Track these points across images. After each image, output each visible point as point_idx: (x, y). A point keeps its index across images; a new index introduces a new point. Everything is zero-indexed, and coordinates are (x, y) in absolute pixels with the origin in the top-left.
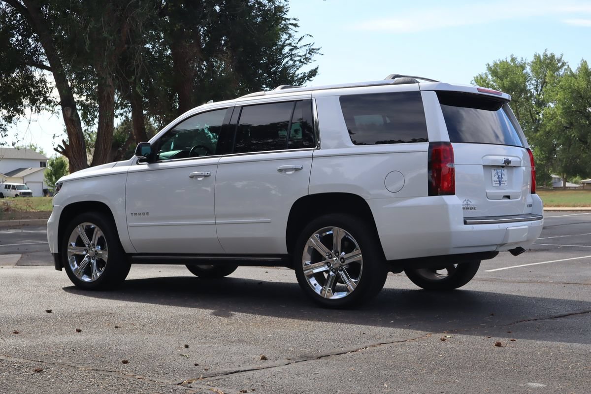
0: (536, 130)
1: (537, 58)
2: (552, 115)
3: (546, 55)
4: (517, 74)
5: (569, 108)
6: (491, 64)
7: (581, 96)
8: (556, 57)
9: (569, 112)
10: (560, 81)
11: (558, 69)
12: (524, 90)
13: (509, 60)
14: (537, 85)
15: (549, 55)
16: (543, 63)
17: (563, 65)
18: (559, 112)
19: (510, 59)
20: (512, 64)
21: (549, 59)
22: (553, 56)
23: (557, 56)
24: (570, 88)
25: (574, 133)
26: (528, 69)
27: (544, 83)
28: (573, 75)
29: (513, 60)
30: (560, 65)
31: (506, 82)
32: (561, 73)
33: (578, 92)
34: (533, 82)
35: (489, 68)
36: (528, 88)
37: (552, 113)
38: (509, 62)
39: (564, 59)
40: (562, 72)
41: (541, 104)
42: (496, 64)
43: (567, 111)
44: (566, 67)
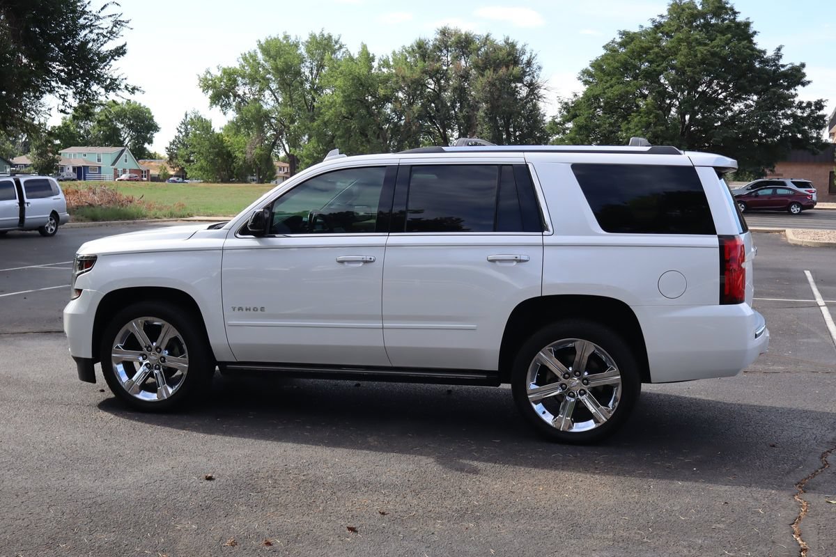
0: (313, 120)
1: (313, 37)
2: (332, 103)
3: (323, 35)
4: (291, 54)
5: (349, 96)
6: (263, 41)
7: (361, 84)
8: (333, 37)
9: (349, 101)
10: (339, 66)
11: (334, 52)
12: (298, 73)
13: (281, 37)
14: (312, 69)
15: (326, 36)
16: (320, 43)
17: (341, 47)
18: (339, 100)
19: (283, 36)
20: (285, 42)
21: (326, 39)
22: (330, 37)
23: (335, 37)
24: (351, 74)
25: (354, 124)
26: (302, 50)
27: (320, 67)
28: (351, 59)
29: (286, 37)
30: (337, 46)
31: (280, 63)
32: (339, 57)
33: (359, 79)
34: (308, 64)
35: (261, 47)
36: (303, 70)
37: (331, 100)
38: (281, 39)
39: (342, 41)
40: (339, 55)
41: (317, 90)
42: (267, 41)
43: (347, 100)
44: (343, 50)
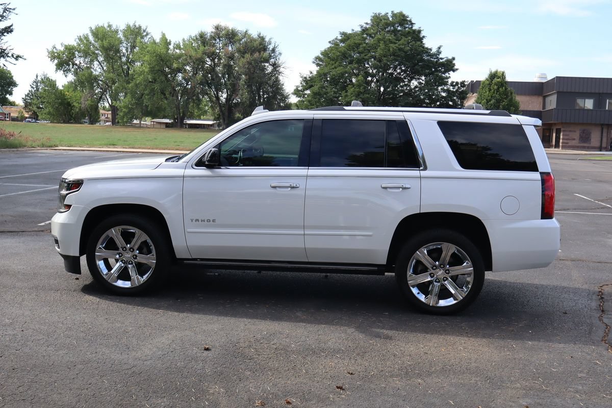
0: (129, 83)
1: (128, 27)
2: (141, 72)
3: (135, 26)
4: (113, 38)
5: (153, 67)
6: (93, 28)
7: (162, 60)
8: (142, 28)
9: (154, 71)
10: (147, 47)
11: (142, 37)
12: (118, 51)
13: (106, 26)
14: (127, 48)
15: (137, 26)
16: (133, 31)
17: (147, 34)
18: (146, 70)
19: (107, 25)
20: (108, 29)
21: (137, 28)
22: (140, 27)
23: (143, 27)
24: (155, 53)
25: (157, 87)
26: (121, 35)
27: (133, 47)
28: (154, 42)
29: (110, 26)
30: (145, 34)
31: (106, 43)
32: (146, 41)
33: (160, 56)
34: (124, 45)
35: (92, 31)
36: (121, 48)
37: (141, 70)
38: (106, 27)
39: (149, 30)
40: (146, 39)
41: (130, 62)
42: (96, 28)
43: (152, 70)
44: (149, 36)
